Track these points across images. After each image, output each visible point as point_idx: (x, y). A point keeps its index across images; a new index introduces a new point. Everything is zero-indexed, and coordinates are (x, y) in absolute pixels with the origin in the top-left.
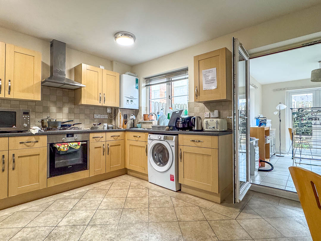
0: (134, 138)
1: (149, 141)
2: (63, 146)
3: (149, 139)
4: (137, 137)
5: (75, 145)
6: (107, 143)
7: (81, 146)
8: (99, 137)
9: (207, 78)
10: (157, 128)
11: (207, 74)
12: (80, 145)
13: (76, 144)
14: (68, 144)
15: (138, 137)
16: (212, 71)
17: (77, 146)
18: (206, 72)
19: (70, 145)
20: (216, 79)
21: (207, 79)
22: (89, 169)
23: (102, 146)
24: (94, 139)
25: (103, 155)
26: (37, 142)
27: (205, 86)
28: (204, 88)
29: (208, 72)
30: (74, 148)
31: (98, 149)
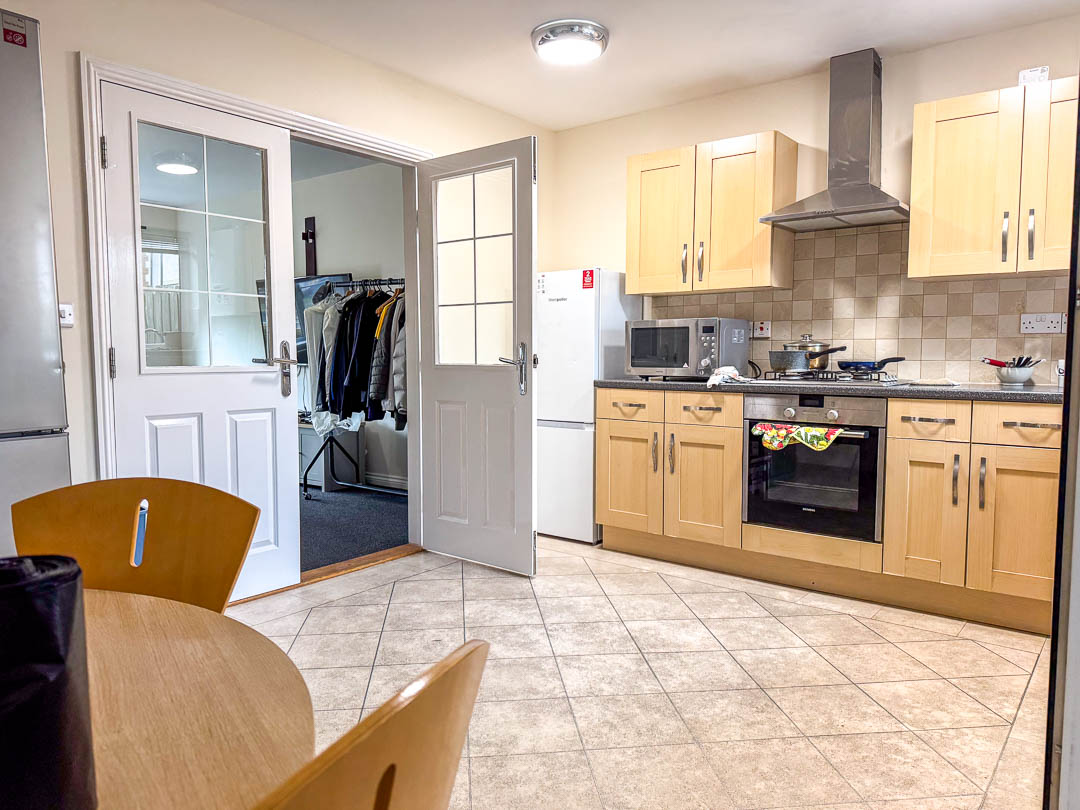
2: (773, 432)
5: (814, 436)
6: (979, 452)
7: (834, 442)
8: (932, 421)
12: (833, 438)
13: (821, 431)
14: (793, 430)
17: (819, 439)
19: (799, 434)
22: (882, 542)
23: (949, 462)
24: (907, 424)
25: (955, 501)
26: (719, 410)
30: (809, 445)
31: (929, 470)
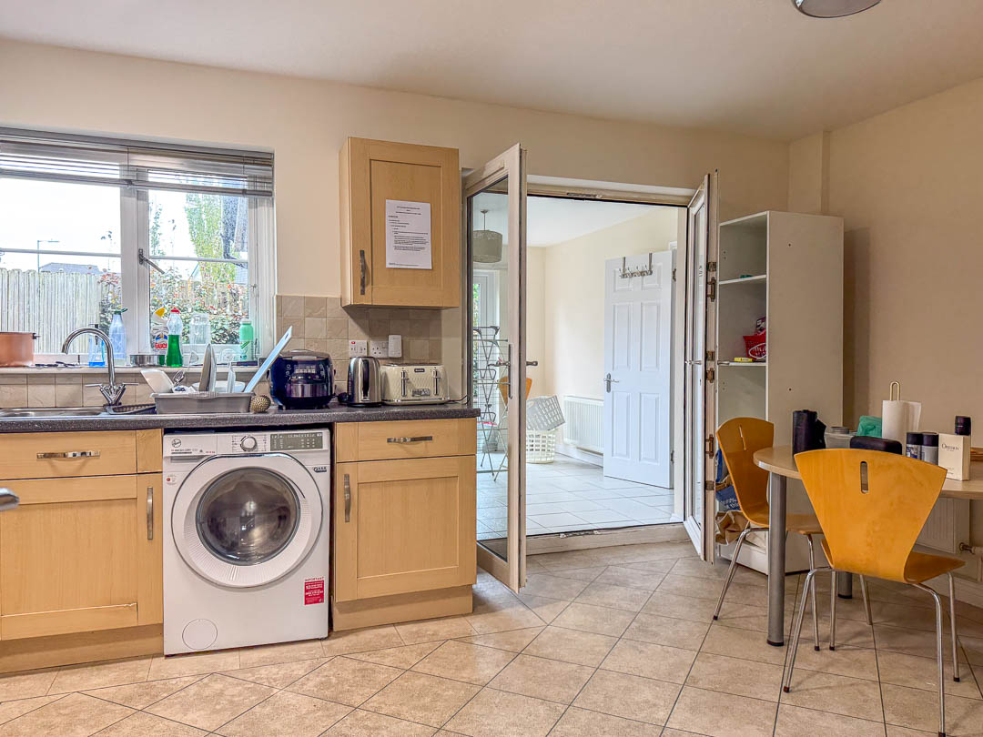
0: (45, 463)
1: (169, 469)
3: (172, 458)
4: (65, 455)
9: (400, 229)
10: (196, 403)
11: (401, 218)
15: (70, 455)
16: (415, 211)
18: (399, 210)
20: (428, 238)
21: (400, 234)
27: (393, 257)
28: (388, 261)
29: (405, 210)
